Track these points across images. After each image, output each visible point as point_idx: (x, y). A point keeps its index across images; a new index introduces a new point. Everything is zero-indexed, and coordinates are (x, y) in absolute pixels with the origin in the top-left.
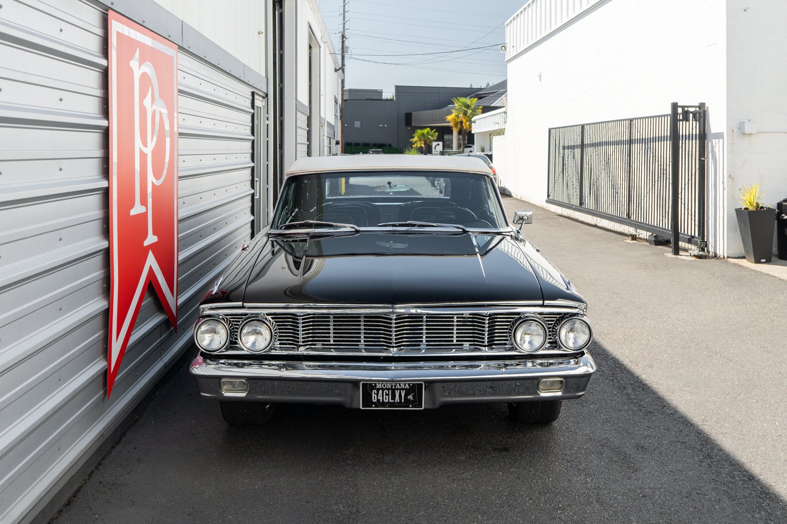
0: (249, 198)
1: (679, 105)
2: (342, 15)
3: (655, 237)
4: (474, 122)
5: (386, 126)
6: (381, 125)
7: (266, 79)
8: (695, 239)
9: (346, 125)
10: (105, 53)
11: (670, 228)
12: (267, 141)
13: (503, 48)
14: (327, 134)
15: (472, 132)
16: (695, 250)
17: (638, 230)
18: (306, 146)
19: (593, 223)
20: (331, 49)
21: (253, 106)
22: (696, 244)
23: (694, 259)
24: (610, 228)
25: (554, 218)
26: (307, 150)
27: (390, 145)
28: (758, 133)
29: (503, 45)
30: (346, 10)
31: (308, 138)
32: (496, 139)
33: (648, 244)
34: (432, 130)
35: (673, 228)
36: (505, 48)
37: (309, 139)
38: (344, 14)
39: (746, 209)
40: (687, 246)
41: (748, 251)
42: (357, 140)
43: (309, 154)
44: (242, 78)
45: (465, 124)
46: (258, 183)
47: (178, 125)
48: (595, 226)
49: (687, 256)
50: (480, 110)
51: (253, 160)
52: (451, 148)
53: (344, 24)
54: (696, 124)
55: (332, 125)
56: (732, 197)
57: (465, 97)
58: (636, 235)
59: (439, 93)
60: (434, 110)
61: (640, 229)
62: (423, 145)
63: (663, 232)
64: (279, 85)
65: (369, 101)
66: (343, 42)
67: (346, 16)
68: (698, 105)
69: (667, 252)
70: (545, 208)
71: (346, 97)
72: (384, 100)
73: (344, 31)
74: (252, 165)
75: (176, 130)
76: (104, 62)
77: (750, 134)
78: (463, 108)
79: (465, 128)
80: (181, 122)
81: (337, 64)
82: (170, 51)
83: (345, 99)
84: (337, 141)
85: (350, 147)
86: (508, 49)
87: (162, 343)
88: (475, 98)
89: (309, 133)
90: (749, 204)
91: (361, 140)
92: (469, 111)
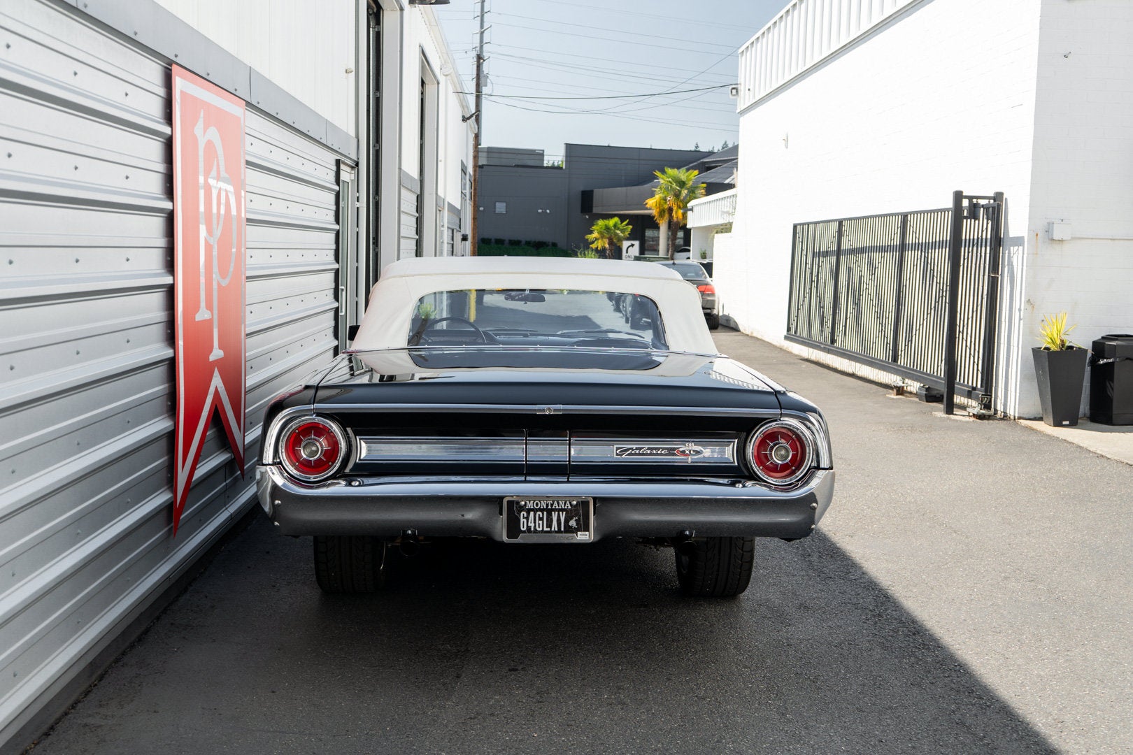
0: (332, 314)
1: (964, 194)
2: (479, 19)
3: (928, 389)
4: (692, 210)
5: (548, 211)
6: (540, 211)
7: (356, 140)
8: (977, 392)
9: (481, 209)
10: (169, 118)
11: (942, 376)
12: (357, 233)
13: (734, 91)
14: (448, 222)
15: (688, 227)
16: (974, 406)
17: (906, 380)
18: (414, 242)
19: (850, 371)
20: (458, 86)
21: (338, 181)
22: (976, 399)
23: (972, 419)
24: (872, 379)
25: (794, 363)
26: (415, 248)
27: (554, 245)
28: (1073, 238)
29: (734, 86)
30: (485, 10)
31: (417, 228)
32: (719, 240)
33: (917, 400)
34: (622, 222)
35: (946, 375)
36: (737, 92)
37: (419, 230)
38: (482, 16)
39: (1047, 349)
40: (966, 403)
41: (1046, 410)
42: (499, 235)
43: (419, 253)
44: (323, 141)
45: (676, 212)
46: (344, 293)
47: (245, 208)
48: (853, 375)
49: (964, 416)
50: (703, 191)
51: (337, 260)
52: (656, 251)
53: (482, 33)
54: (987, 223)
55: (457, 209)
56: (1031, 332)
57: (679, 168)
58: (903, 387)
59: (639, 160)
60: (629, 188)
61: (908, 378)
62: (607, 246)
63: (937, 382)
64: (374, 146)
65: (520, 169)
66: (479, 67)
67: (485, 20)
68: (992, 195)
69: (938, 411)
70: (784, 348)
71: (482, 161)
72: (547, 168)
73: (481, 47)
74: (336, 266)
75: (243, 215)
76: (167, 130)
77: (1061, 241)
78: (674, 186)
79: (675, 219)
80: (249, 205)
81: (466, 109)
82: (237, 109)
83: (480, 164)
84: (463, 235)
85: (487, 246)
86: (741, 93)
87: (226, 488)
88: (695, 170)
89: (419, 221)
90: (1050, 341)
91: (507, 234)
92: (684, 192)
